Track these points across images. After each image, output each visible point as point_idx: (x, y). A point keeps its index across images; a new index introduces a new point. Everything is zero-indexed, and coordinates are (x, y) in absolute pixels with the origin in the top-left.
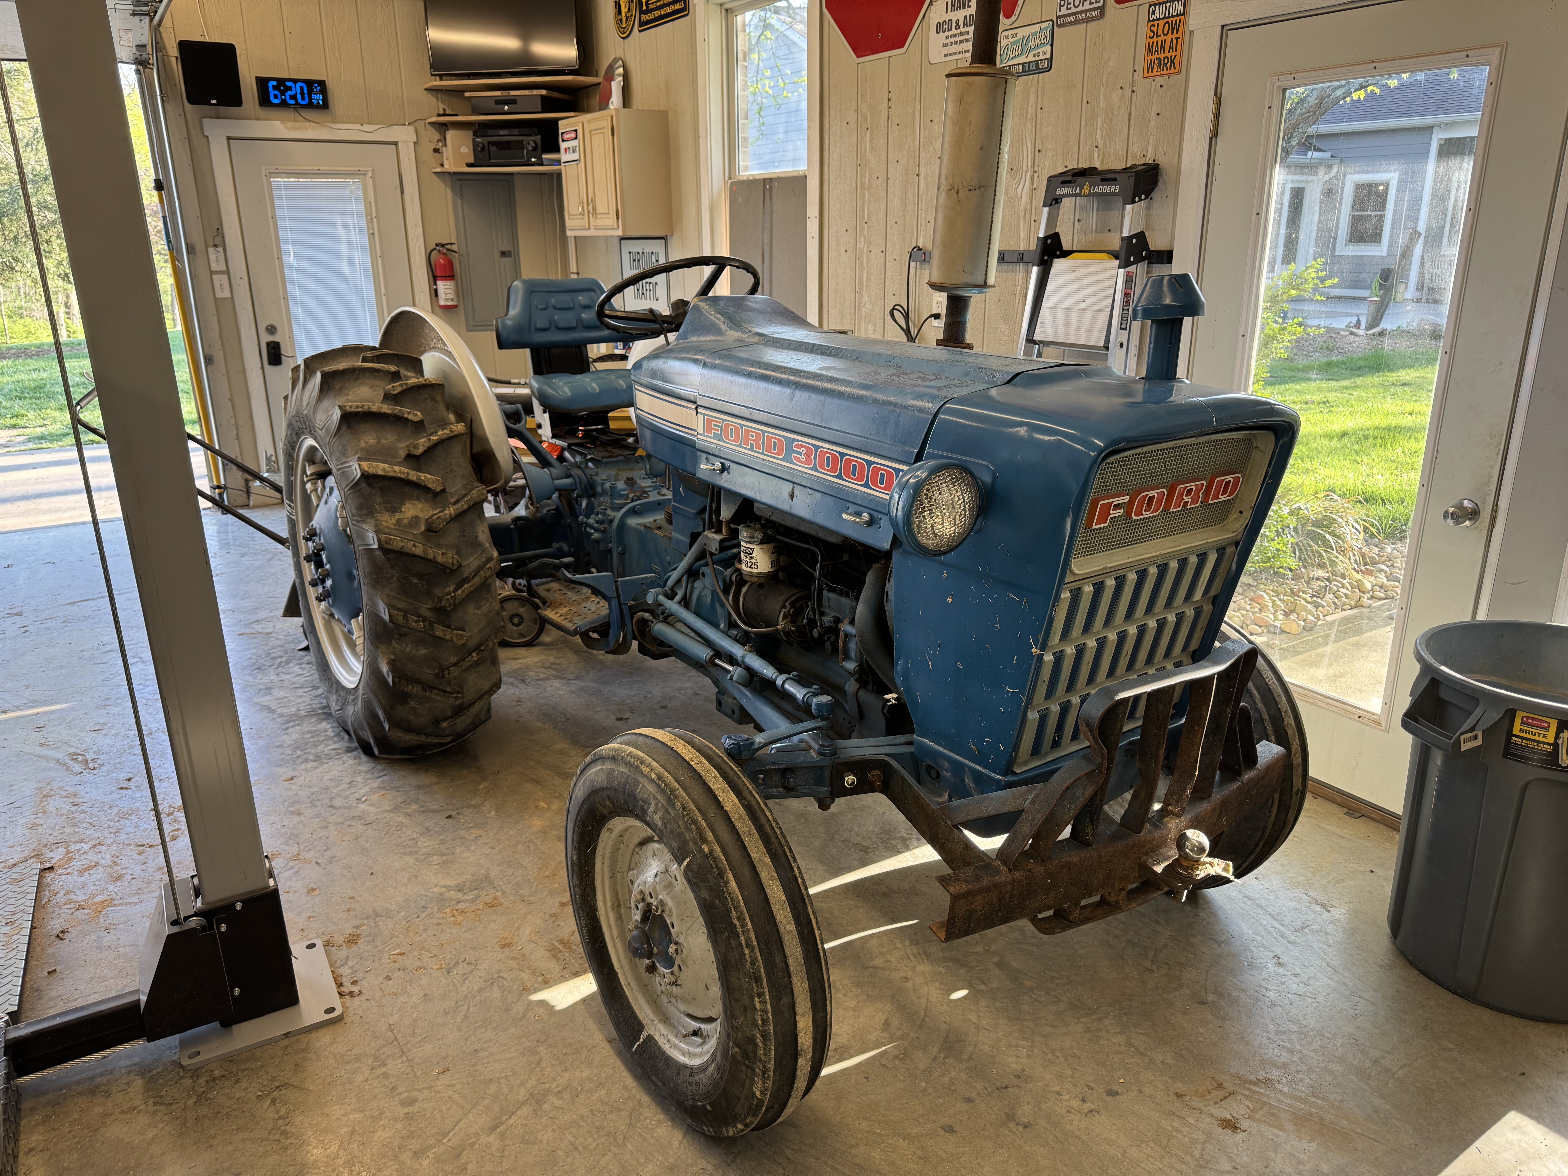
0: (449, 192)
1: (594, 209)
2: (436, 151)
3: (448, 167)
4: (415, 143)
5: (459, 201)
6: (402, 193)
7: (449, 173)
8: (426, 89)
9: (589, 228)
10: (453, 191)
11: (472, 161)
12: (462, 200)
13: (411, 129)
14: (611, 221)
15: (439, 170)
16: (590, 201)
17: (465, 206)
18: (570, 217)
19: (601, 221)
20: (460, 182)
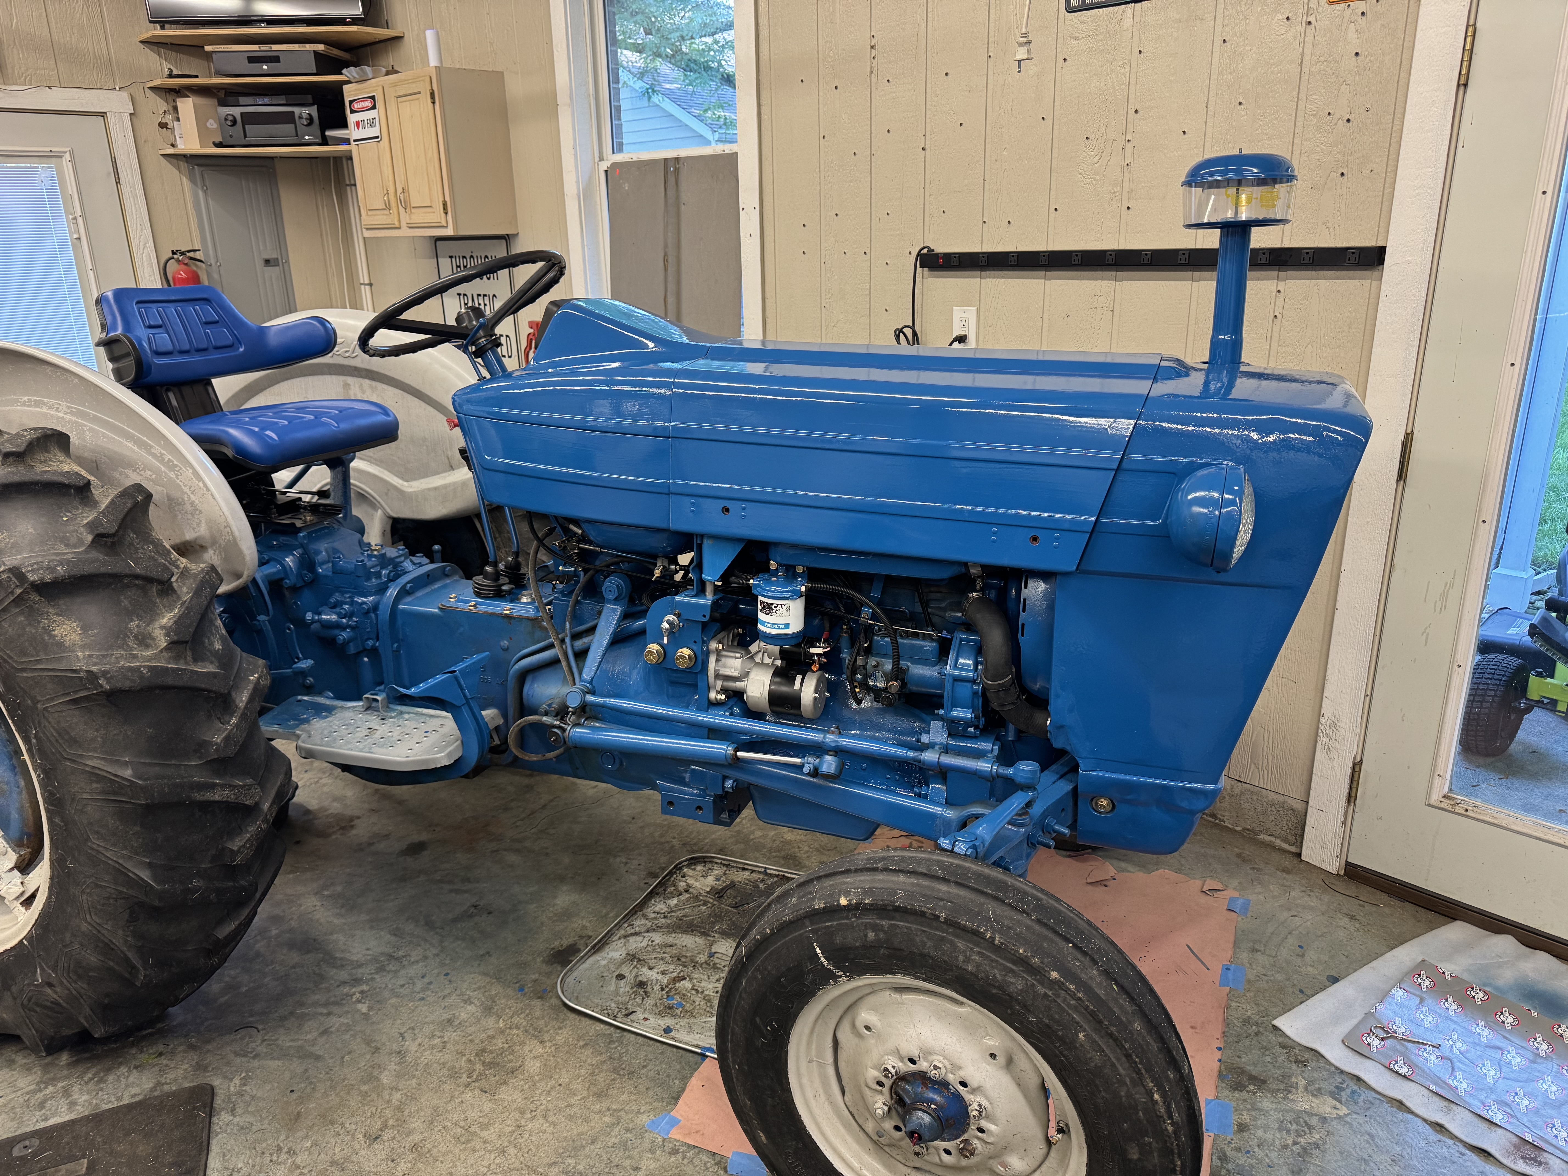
1: (408, 201)
2: (163, 125)
3: (183, 147)
4: (131, 114)
5: (201, 194)
6: (118, 182)
7: (185, 156)
8: (142, 42)
9: (399, 228)
10: (192, 180)
11: (219, 139)
12: (205, 192)
13: (125, 95)
14: (437, 216)
15: (171, 151)
16: (399, 190)
17: (210, 200)
18: (369, 213)
19: (419, 217)
20: (202, 169)
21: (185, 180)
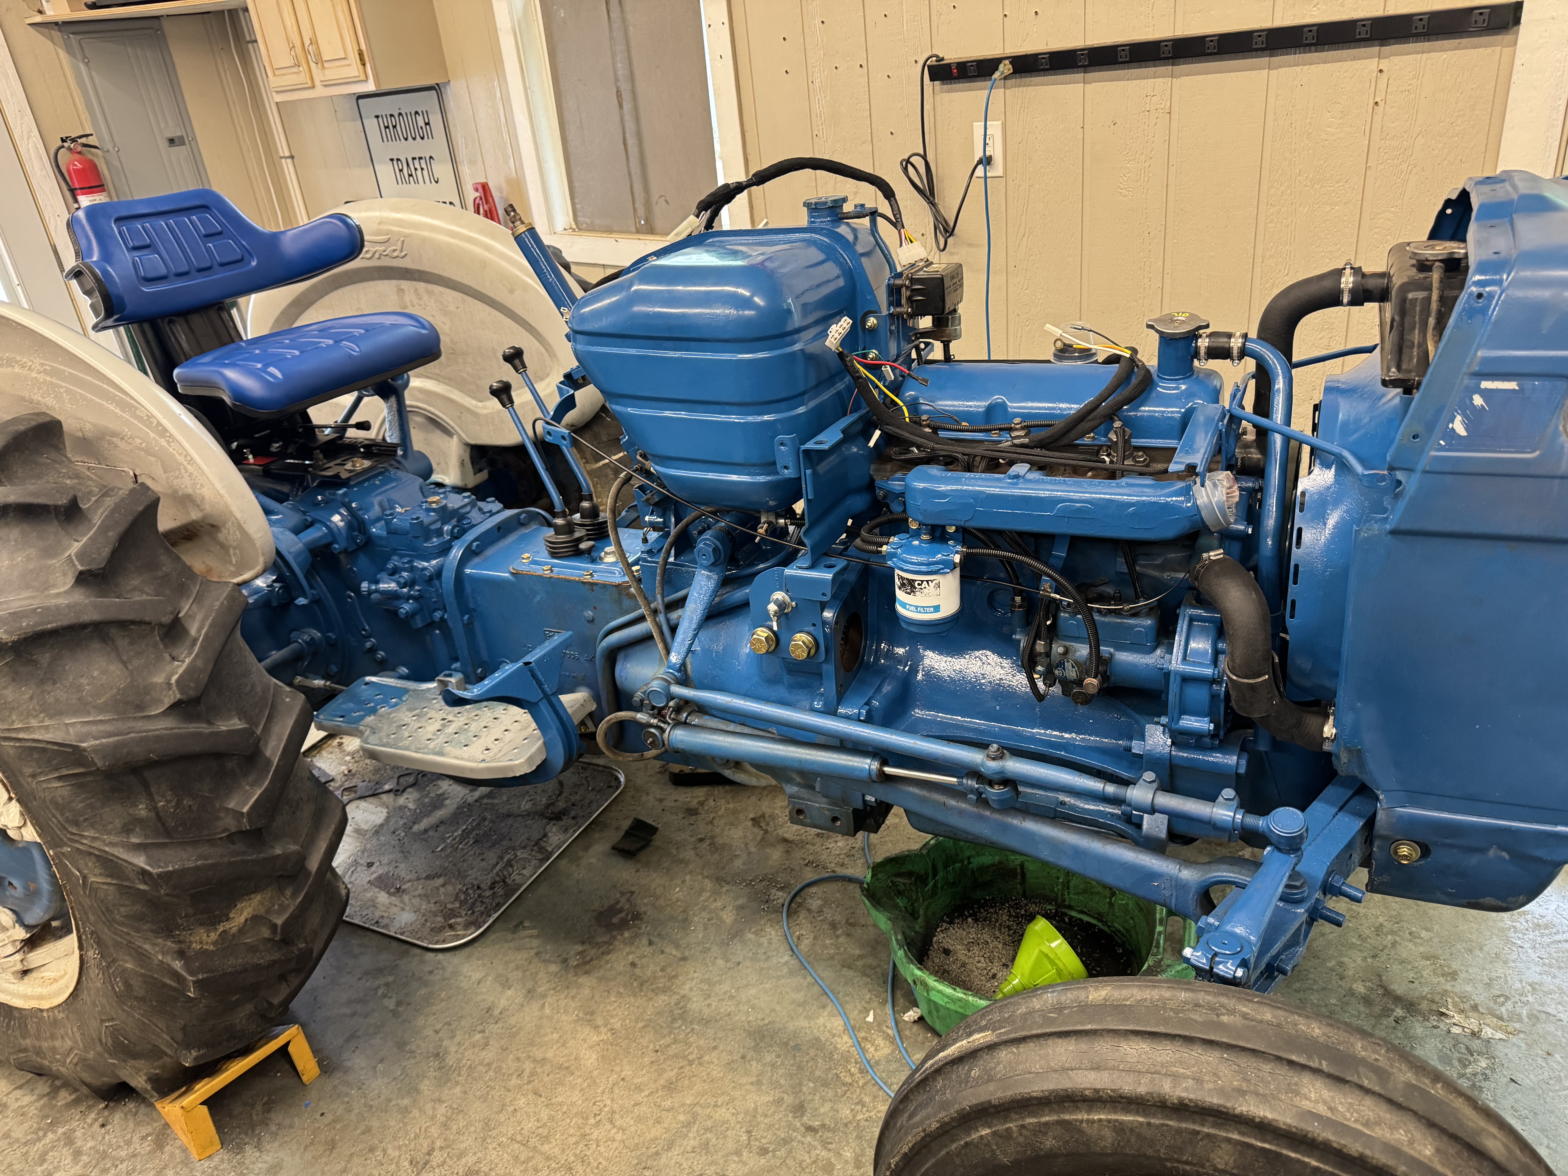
0: (62, 54)
1: (319, 54)
3: (52, 13)
5: (82, 67)
7: (56, 23)
9: (313, 87)
10: (69, 50)
12: (87, 64)
14: (353, 69)
15: (39, 19)
16: (307, 42)
17: (94, 74)
18: (277, 72)
19: (333, 73)
20: (79, 37)
21: (60, 51)
